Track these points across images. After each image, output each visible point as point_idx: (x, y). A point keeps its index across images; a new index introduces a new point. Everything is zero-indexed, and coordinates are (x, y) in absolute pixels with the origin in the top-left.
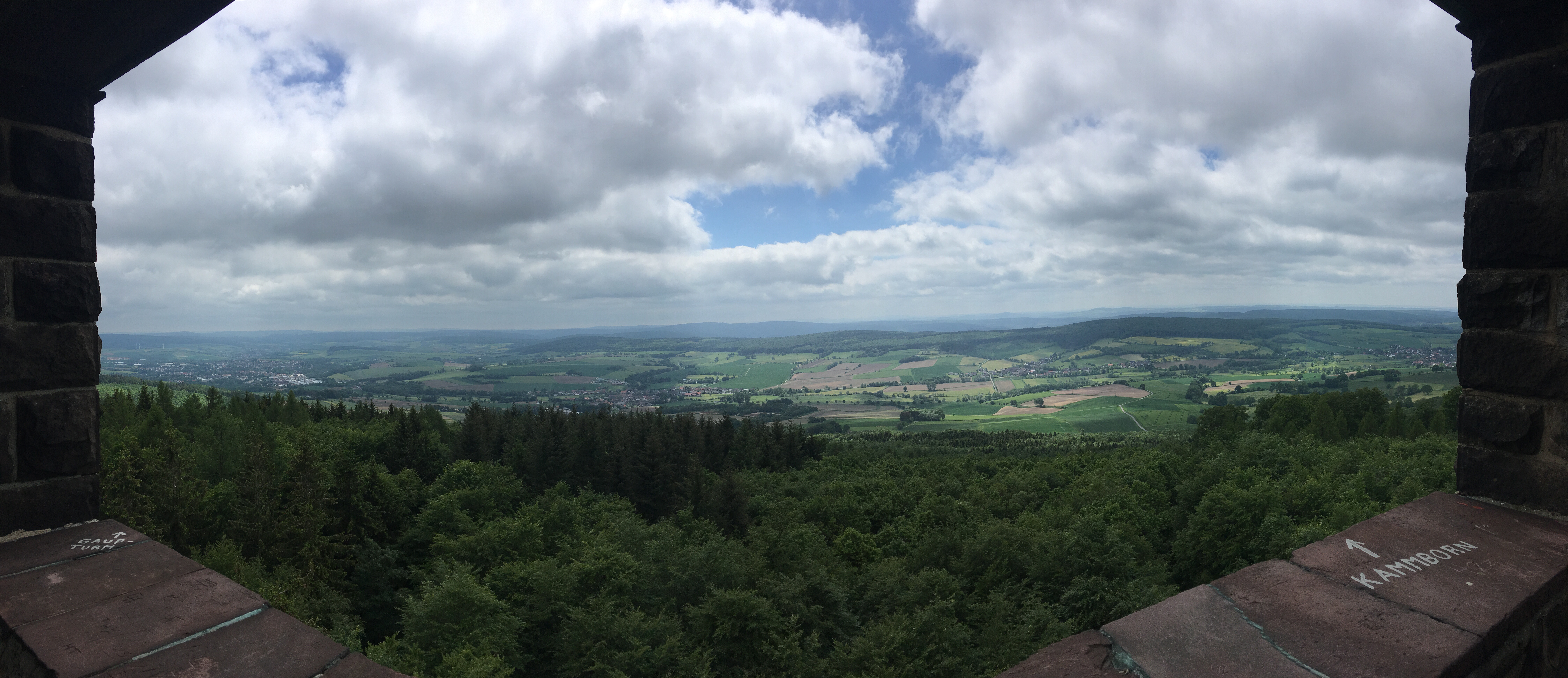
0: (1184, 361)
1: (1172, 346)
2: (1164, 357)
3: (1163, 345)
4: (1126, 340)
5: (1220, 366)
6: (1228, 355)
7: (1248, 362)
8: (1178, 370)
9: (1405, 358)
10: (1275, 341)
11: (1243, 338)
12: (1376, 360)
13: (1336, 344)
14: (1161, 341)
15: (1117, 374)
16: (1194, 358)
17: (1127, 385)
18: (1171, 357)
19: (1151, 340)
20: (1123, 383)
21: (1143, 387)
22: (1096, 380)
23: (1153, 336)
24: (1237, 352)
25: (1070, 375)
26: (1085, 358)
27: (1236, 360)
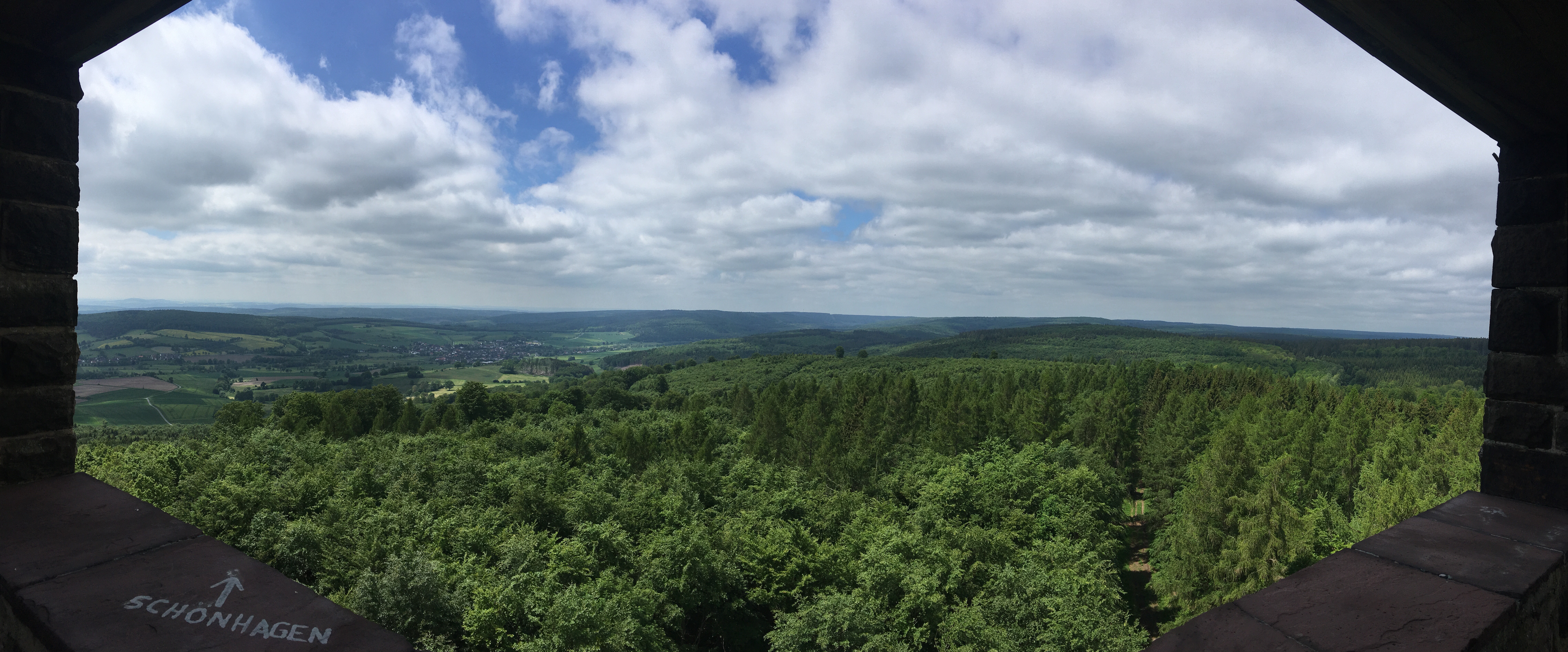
0: (213, 355)
1: (202, 340)
2: (194, 351)
3: (193, 339)
4: (159, 332)
5: (247, 362)
6: (256, 351)
7: (273, 359)
8: (207, 364)
9: (428, 355)
10: (300, 339)
11: (269, 335)
12: (400, 357)
13: (360, 342)
14: (192, 335)
15: (147, 367)
16: (224, 353)
17: (155, 377)
18: (201, 351)
19: (182, 333)
20: (152, 375)
21: (171, 381)
22: (125, 371)
23: (185, 329)
24: (262, 349)
25: (99, 365)
26: (115, 347)
27: (263, 357)
